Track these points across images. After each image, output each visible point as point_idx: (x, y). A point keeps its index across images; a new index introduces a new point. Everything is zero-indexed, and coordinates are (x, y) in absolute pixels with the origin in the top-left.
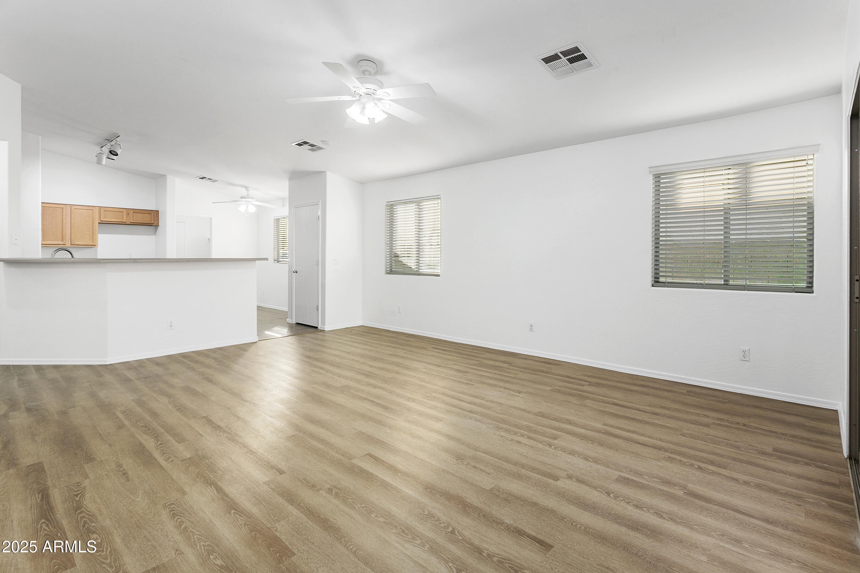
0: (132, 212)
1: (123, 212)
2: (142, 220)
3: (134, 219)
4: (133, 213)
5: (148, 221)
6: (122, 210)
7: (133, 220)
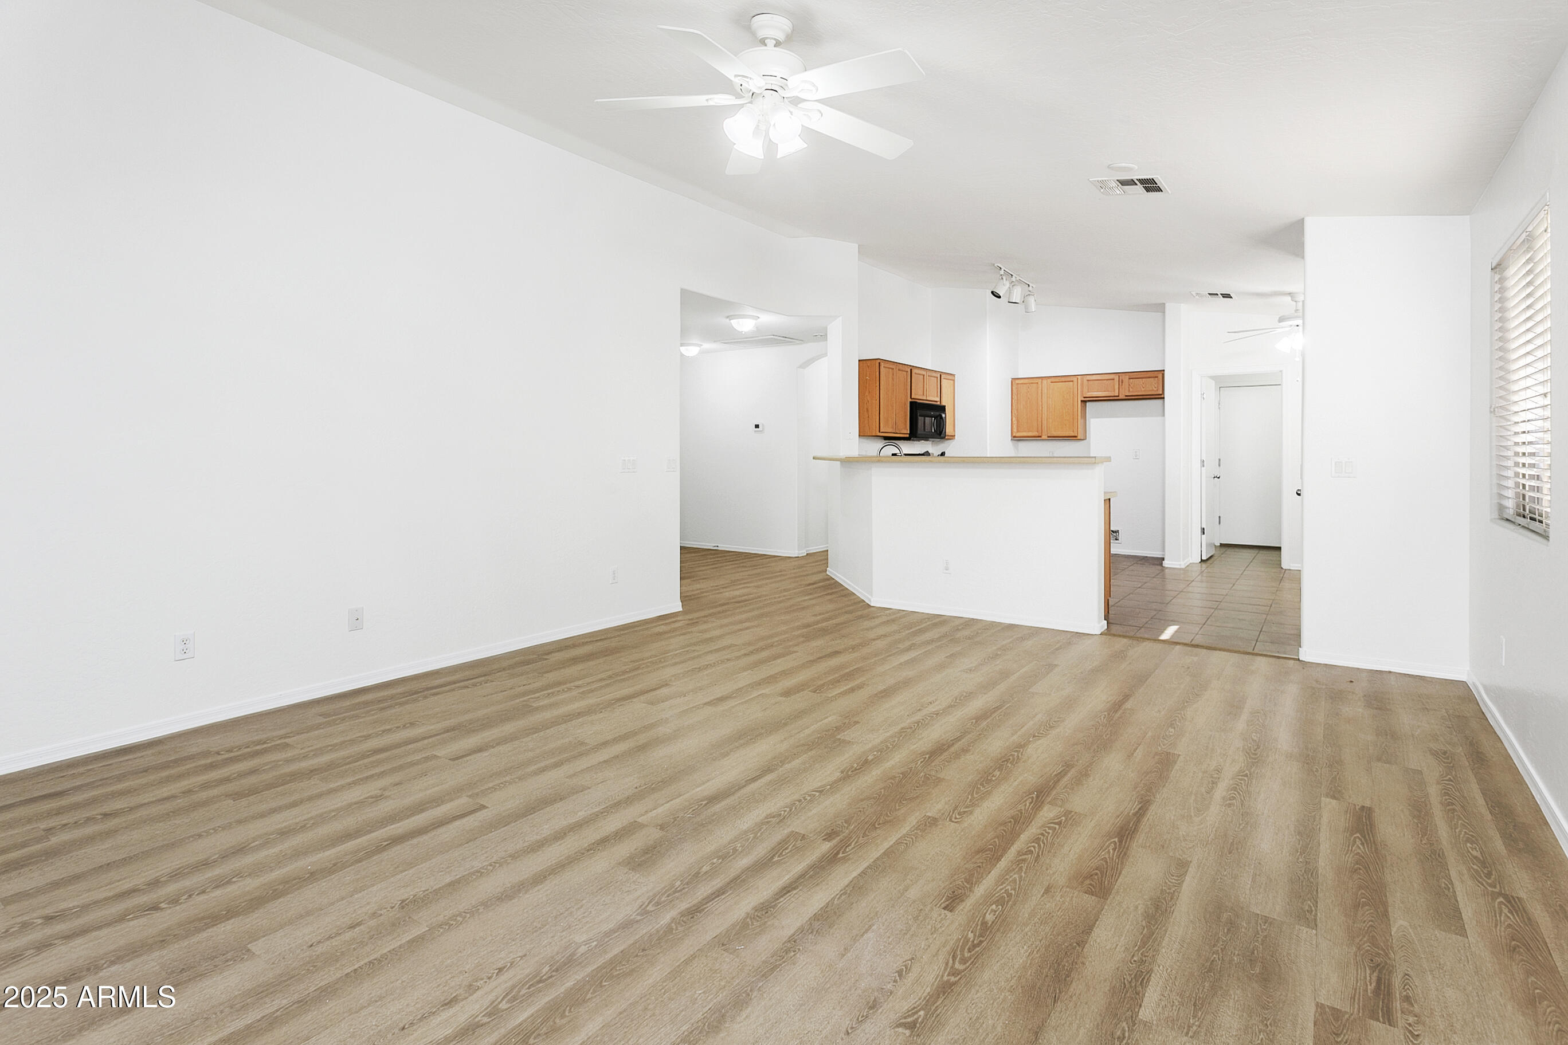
0: (1126, 378)
1: (1113, 379)
2: (1143, 389)
3: (1131, 390)
4: (1130, 379)
5: (1153, 390)
6: (1112, 376)
7: (1129, 391)
